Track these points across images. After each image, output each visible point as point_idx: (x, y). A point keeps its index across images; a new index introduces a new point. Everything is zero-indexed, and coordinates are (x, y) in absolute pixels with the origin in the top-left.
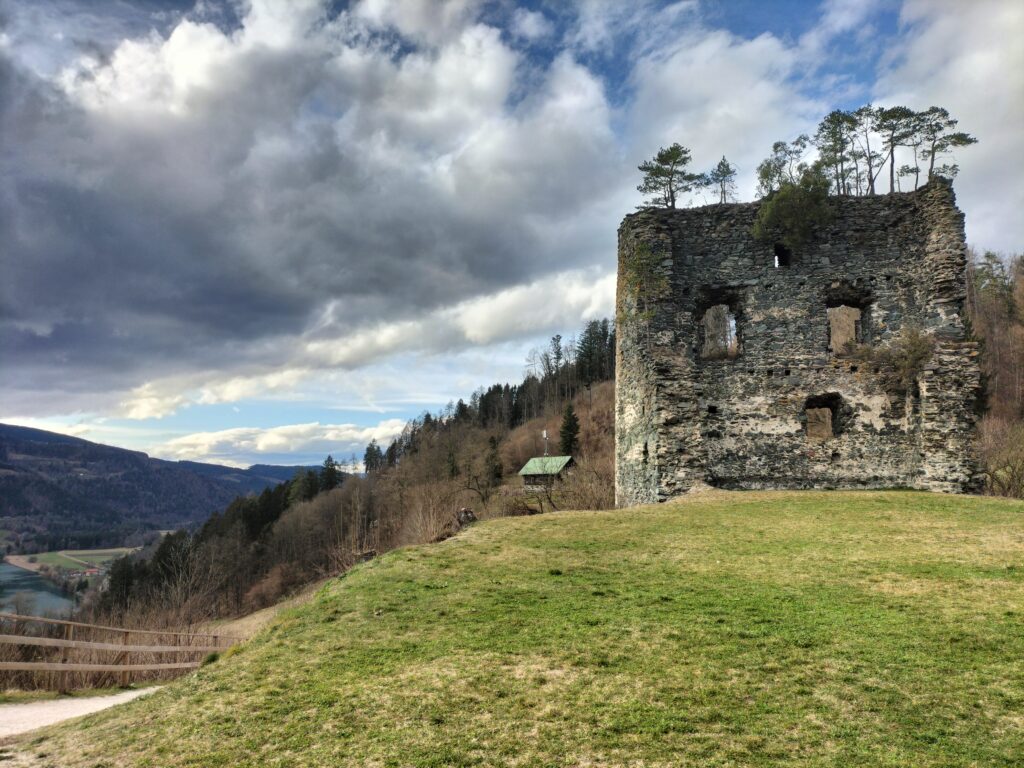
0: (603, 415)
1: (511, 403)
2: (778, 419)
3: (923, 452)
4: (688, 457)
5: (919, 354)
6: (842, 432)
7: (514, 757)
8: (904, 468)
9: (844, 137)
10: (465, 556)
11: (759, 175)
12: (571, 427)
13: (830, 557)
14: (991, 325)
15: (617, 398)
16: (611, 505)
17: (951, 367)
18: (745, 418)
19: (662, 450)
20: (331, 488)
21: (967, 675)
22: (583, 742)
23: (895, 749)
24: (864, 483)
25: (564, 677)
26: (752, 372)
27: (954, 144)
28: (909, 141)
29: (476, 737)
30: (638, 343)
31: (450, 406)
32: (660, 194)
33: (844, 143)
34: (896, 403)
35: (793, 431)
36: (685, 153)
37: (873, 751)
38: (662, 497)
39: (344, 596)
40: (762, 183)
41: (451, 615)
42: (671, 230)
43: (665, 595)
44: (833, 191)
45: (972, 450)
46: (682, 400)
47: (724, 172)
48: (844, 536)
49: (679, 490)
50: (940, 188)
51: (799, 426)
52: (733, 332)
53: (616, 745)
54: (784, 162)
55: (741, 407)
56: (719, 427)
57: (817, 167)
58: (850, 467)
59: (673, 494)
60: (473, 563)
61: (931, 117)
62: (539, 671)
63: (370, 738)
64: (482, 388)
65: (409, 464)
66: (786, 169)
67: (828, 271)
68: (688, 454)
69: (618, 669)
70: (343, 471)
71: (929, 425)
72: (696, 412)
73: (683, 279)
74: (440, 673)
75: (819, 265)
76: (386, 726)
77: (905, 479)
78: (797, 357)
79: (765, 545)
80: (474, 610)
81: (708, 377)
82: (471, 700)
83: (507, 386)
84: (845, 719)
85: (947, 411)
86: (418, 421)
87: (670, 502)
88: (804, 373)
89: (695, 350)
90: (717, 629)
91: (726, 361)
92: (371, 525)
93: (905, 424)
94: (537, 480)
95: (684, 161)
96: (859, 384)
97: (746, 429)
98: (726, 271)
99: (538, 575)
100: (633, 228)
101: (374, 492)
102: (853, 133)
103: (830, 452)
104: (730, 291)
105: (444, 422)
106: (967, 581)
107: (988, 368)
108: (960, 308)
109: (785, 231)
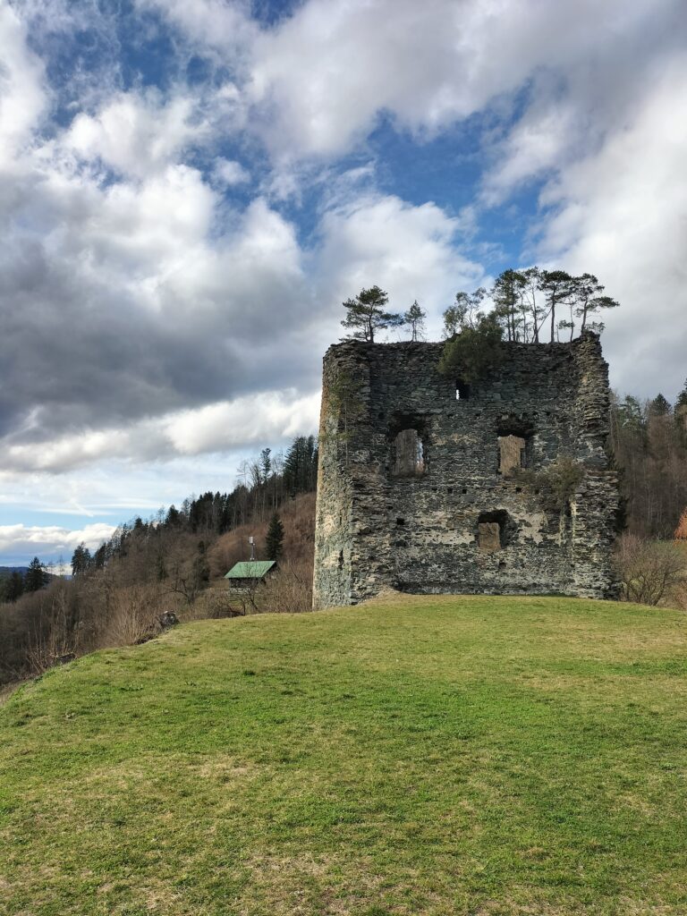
0: (306, 524)
1: (220, 511)
2: (456, 531)
3: (573, 563)
4: (378, 564)
5: (571, 480)
6: (508, 544)
7: (191, 855)
8: (558, 576)
9: (515, 292)
10: (163, 659)
11: (444, 319)
12: (276, 533)
13: (492, 655)
14: (629, 457)
15: (317, 508)
16: (308, 607)
17: (596, 491)
18: (428, 530)
19: (356, 557)
20: (36, 590)
21: (594, 760)
22: (257, 838)
23: (531, 830)
24: (525, 589)
25: (248, 774)
26: (435, 490)
27: (602, 305)
28: (567, 300)
29: (155, 837)
30: (338, 460)
31: (161, 512)
32: (361, 329)
33: (515, 297)
34: (552, 520)
35: (468, 542)
36: (383, 295)
37: (513, 832)
38: (354, 600)
39: (38, 699)
40: (447, 327)
41: (144, 717)
42: (369, 361)
43: (347, 693)
44: (505, 338)
45: (611, 562)
46: (375, 512)
47: (415, 314)
48: (505, 636)
49: (369, 594)
50: (590, 340)
51: (473, 538)
52: (421, 454)
53: (288, 839)
54: (466, 310)
55: (425, 520)
56: (406, 538)
57: (493, 316)
58: (513, 575)
59: (364, 597)
60: (170, 666)
61: (584, 281)
62: (224, 770)
63: (49, 843)
64: (193, 495)
65: (116, 567)
66: (467, 316)
67: (500, 406)
68: (378, 561)
69: (298, 764)
70: (50, 572)
71: (578, 540)
72: (387, 524)
73: (379, 405)
74: (127, 775)
75: (492, 400)
76: (66, 830)
77: (558, 586)
78: (473, 478)
79: (439, 644)
80: (167, 711)
81: (397, 492)
82: (155, 800)
83: (218, 494)
84: (492, 804)
85: (593, 528)
86: (128, 525)
87: (361, 604)
88: (478, 492)
89: (387, 469)
90: (390, 724)
91: (413, 479)
92: (75, 626)
93: (558, 539)
94: (242, 584)
95: (382, 302)
96: (522, 503)
97: (428, 539)
98: (416, 400)
99: (233, 676)
100: (337, 357)
101: (81, 594)
102: (523, 290)
103: (498, 561)
104: (418, 418)
105: (155, 526)
106: (601, 677)
107: (627, 493)
108: (604, 442)
109: (466, 369)
